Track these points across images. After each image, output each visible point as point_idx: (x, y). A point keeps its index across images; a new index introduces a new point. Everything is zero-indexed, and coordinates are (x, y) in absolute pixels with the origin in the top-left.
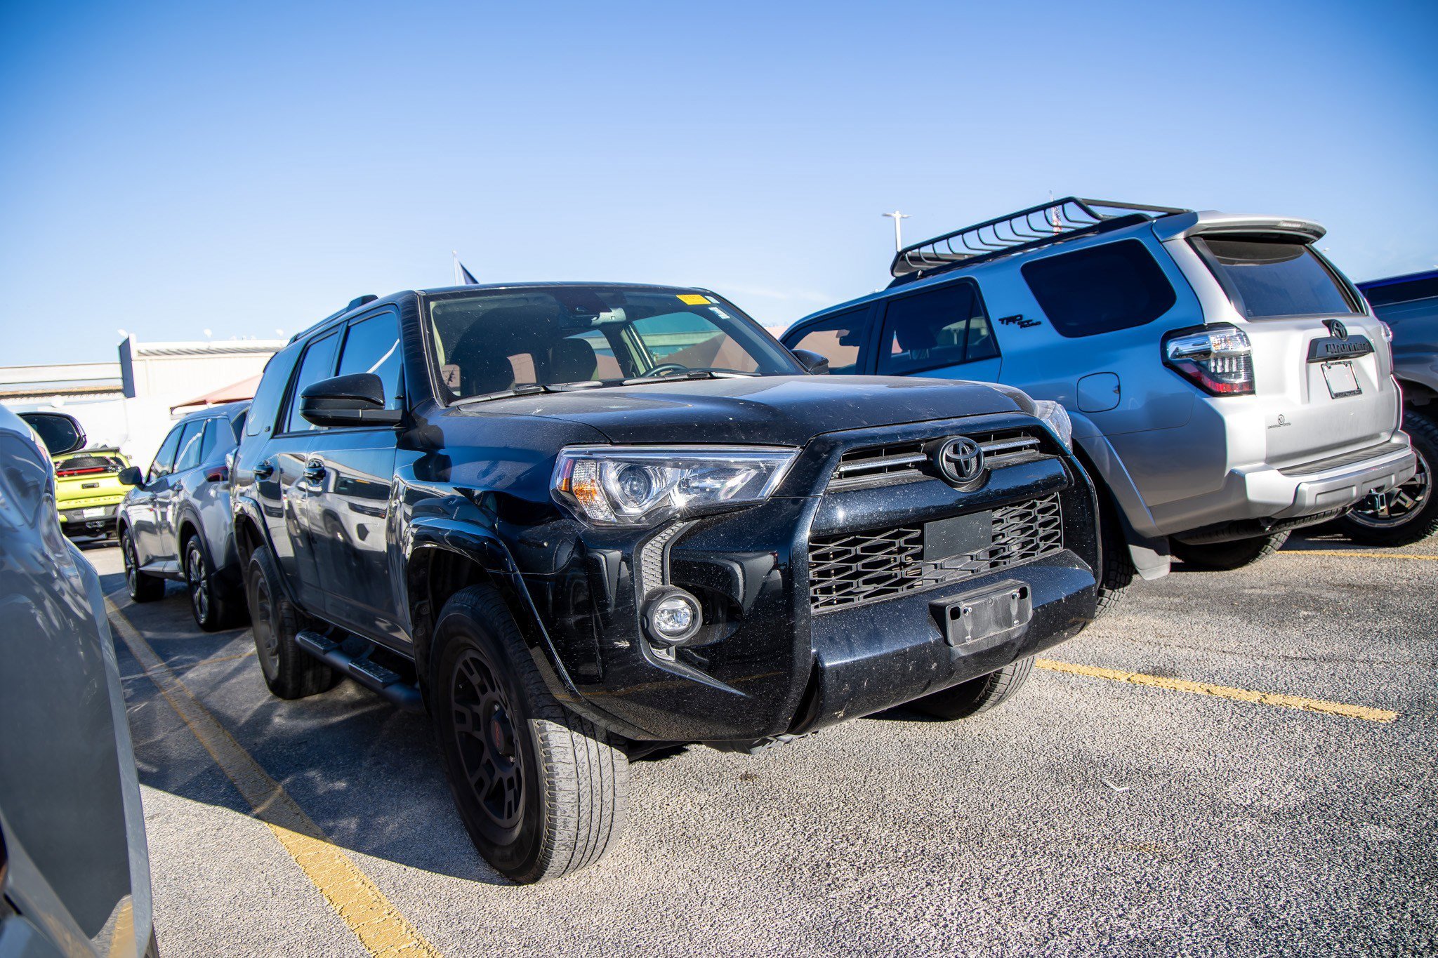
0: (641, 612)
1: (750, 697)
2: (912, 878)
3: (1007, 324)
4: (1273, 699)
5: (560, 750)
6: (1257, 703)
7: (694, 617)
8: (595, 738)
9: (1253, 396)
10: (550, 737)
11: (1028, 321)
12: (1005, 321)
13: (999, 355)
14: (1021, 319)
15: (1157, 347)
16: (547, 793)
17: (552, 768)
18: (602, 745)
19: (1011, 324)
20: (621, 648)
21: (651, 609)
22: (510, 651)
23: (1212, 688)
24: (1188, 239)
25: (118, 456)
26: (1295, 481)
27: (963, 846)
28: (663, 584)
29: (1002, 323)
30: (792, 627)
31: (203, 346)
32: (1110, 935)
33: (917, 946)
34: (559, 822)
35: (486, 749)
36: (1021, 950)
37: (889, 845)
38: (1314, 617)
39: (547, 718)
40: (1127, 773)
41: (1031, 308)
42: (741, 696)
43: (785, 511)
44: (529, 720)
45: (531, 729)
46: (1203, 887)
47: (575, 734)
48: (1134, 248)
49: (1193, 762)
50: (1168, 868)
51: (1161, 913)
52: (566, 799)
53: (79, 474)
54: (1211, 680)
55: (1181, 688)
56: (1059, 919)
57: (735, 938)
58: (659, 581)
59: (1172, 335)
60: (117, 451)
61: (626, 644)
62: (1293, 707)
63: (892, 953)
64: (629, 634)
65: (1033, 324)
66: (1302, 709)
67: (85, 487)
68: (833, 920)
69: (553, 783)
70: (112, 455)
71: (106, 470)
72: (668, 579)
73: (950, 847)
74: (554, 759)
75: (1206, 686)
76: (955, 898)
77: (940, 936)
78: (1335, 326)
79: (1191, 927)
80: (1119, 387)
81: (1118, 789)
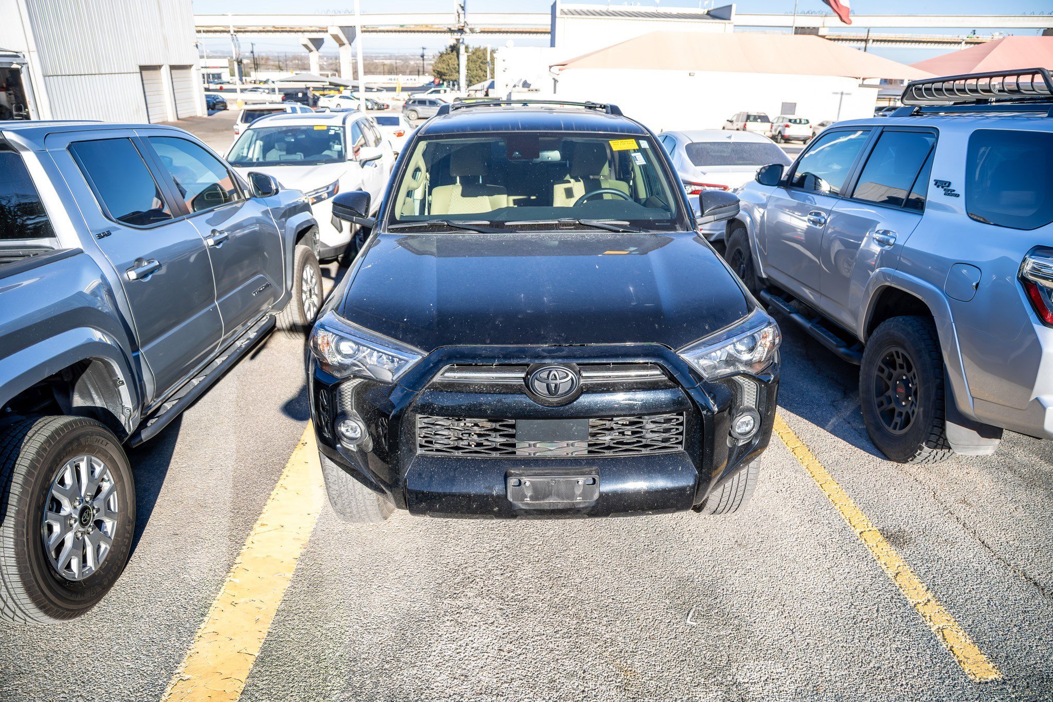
58: (349, 406)
72: (353, 407)
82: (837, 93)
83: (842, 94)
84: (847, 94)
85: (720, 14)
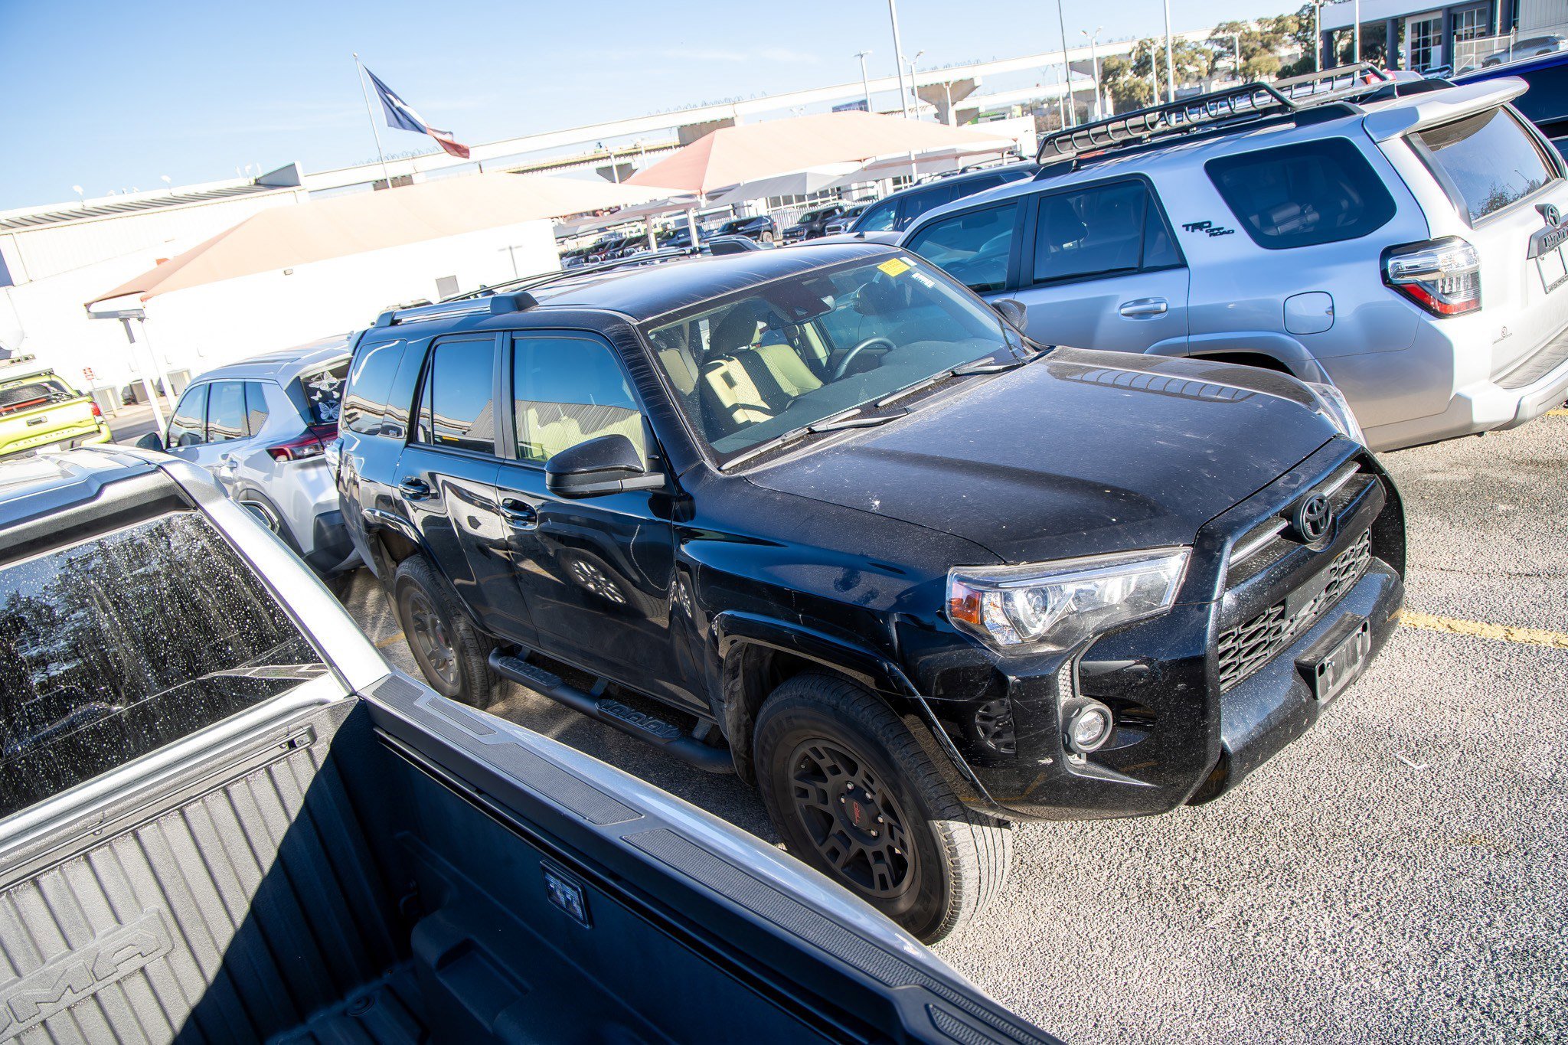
0: (1063, 729)
1: (1160, 787)
2: (1274, 897)
3: (1193, 231)
4: (1520, 635)
5: (964, 844)
6: (1504, 640)
7: (1106, 723)
8: (989, 826)
9: (1479, 313)
10: (954, 835)
11: (1218, 229)
12: (1190, 228)
13: (1183, 265)
14: (1210, 226)
15: (1375, 266)
16: (952, 882)
17: (958, 862)
18: (995, 830)
19: (1197, 231)
20: (1045, 765)
21: (1072, 726)
22: (896, 756)
23: (1452, 623)
24: (1405, 138)
25: (54, 379)
26: (1517, 394)
27: (1302, 852)
28: (1074, 696)
29: (1187, 230)
30: (1206, 727)
31: (77, 206)
32: (1490, 949)
33: (1321, 978)
34: (964, 905)
35: (836, 821)
36: (1417, 973)
37: (1231, 857)
38: (1515, 513)
39: (949, 819)
40: (1417, 745)
41: (1222, 215)
42: (1153, 788)
43: (1193, 619)
44: (930, 822)
45: (933, 829)
46: (1551, 884)
47: (974, 826)
48: (1341, 149)
49: (1471, 725)
50: (1508, 864)
51: (1524, 918)
52: (971, 885)
53: (20, 409)
54: (1446, 611)
55: (1420, 625)
56: (1434, 933)
57: (1145, 986)
58: (1070, 695)
59: (1394, 252)
60: (51, 373)
61: (1049, 761)
62: (1543, 644)
63: (1302, 989)
64: (1051, 751)
65: (1224, 233)
66: (1553, 647)
67: (31, 423)
68: (1227, 954)
69: (960, 874)
70: (47, 379)
71: (48, 401)
72: (1078, 691)
73: (1290, 853)
74: (960, 854)
75: (1445, 620)
76: (1326, 916)
77: (1335, 965)
78: (1550, 213)
79: (1559, 932)
80: (1333, 307)
81: (1417, 768)
82: (504, 250)
83: (511, 248)
84: (517, 247)
85: (281, 180)
